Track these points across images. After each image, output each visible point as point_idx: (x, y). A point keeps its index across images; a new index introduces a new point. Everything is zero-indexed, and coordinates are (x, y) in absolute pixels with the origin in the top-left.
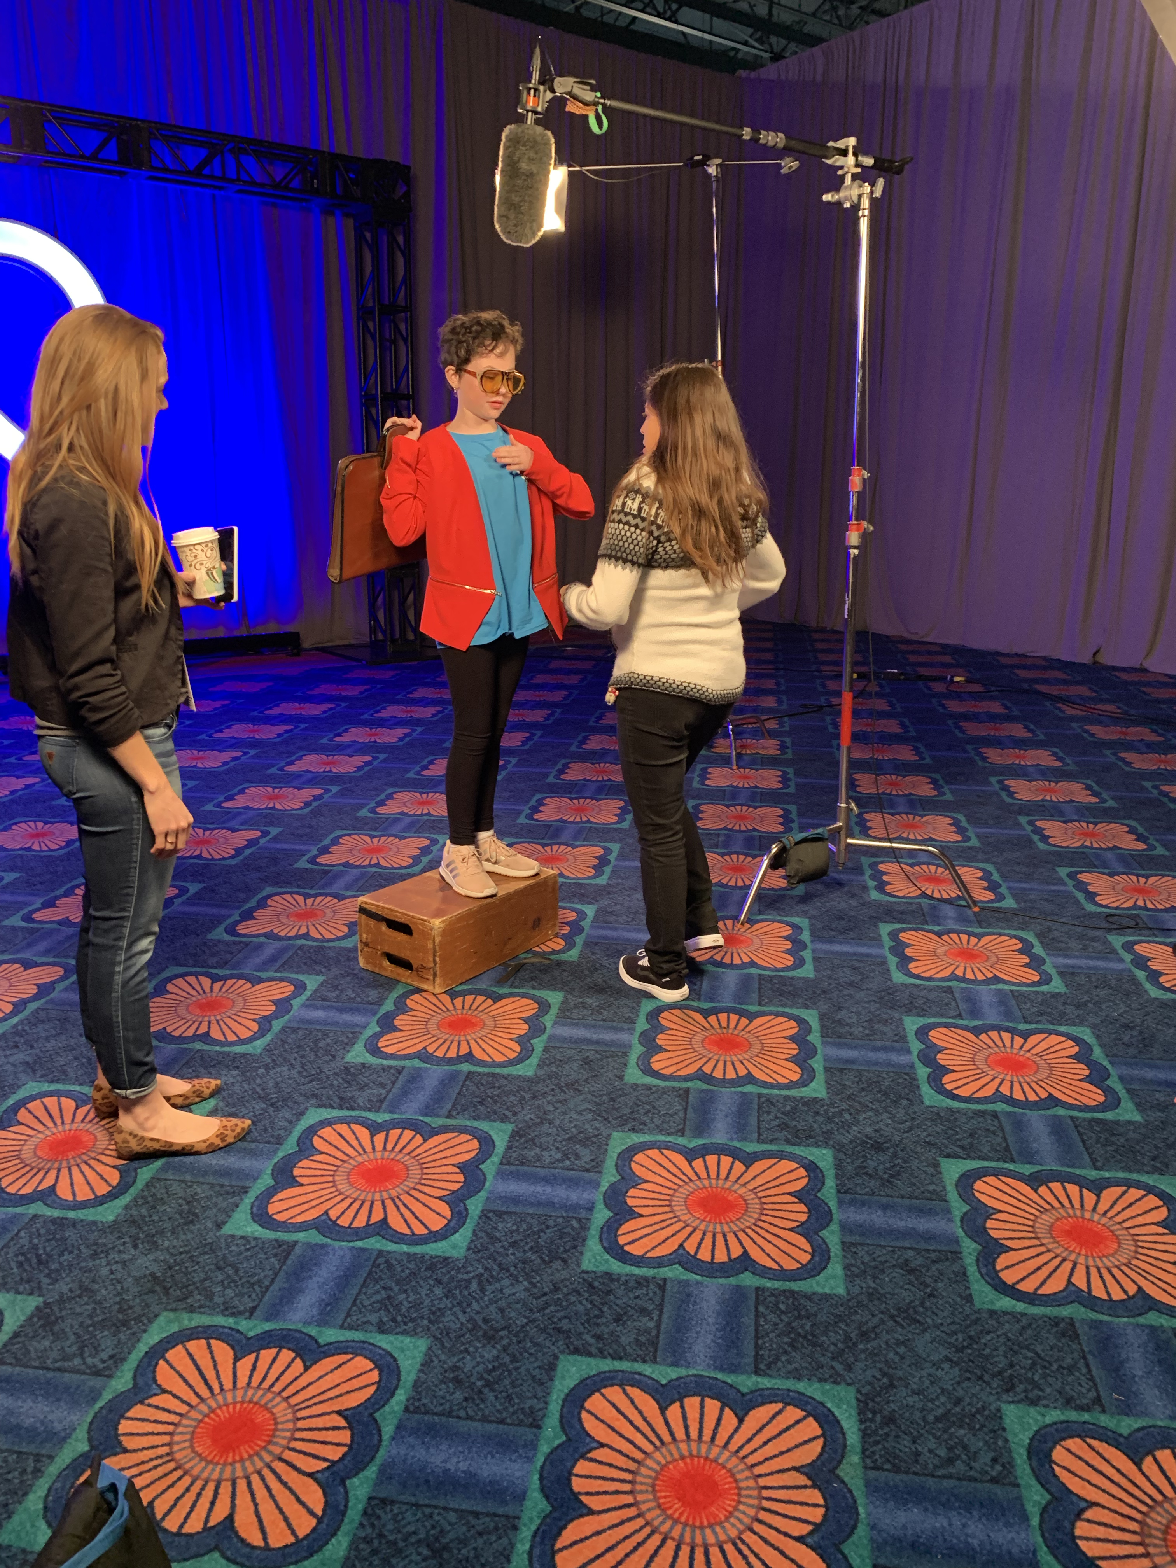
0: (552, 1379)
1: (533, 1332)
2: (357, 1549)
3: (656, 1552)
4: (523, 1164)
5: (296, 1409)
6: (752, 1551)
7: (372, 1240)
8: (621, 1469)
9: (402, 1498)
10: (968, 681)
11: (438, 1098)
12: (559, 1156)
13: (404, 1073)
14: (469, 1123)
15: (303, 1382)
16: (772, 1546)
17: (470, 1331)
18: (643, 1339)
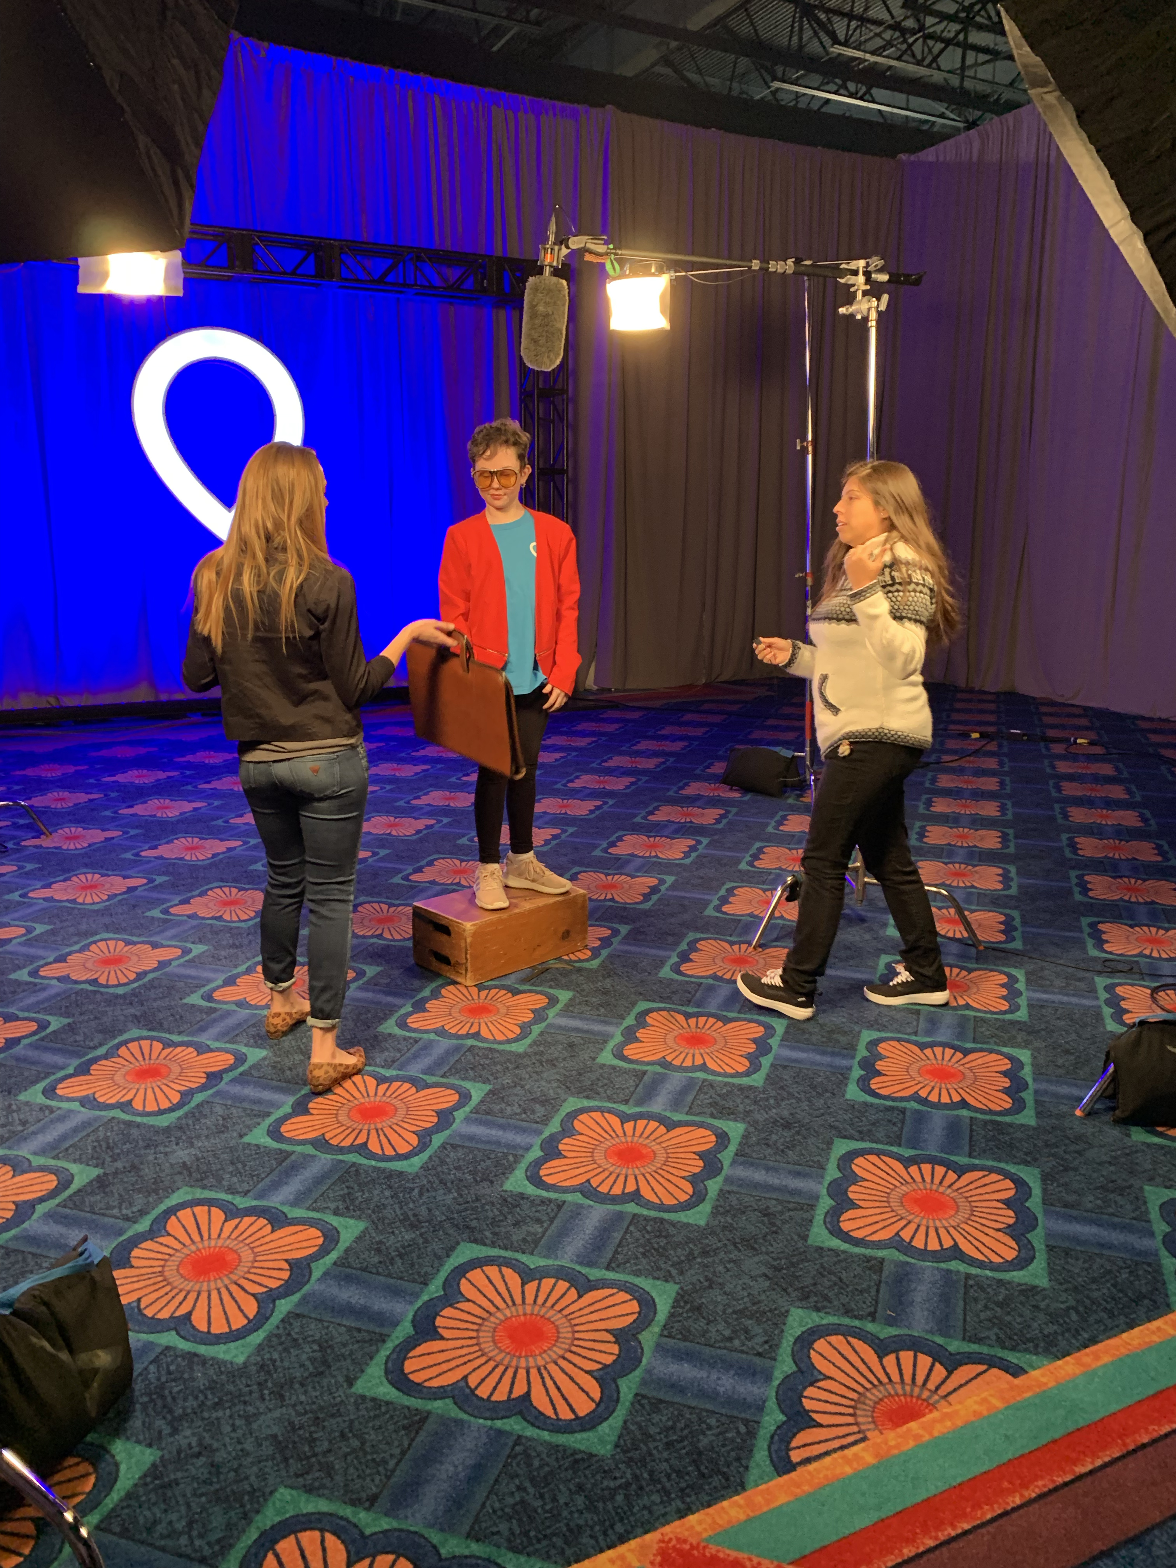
0: (448, 1256)
1: (447, 1225)
2: (270, 1341)
3: (479, 1367)
4: (488, 1114)
5: (256, 1255)
6: (550, 1375)
7: (351, 1156)
8: (476, 1316)
9: (313, 1315)
10: (1091, 743)
11: (439, 1063)
12: (519, 1111)
13: (420, 1043)
14: (456, 1082)
15: (267, 1239)
16: (566, 1374)
17: (400, 1221)
18: (529, 1239)
